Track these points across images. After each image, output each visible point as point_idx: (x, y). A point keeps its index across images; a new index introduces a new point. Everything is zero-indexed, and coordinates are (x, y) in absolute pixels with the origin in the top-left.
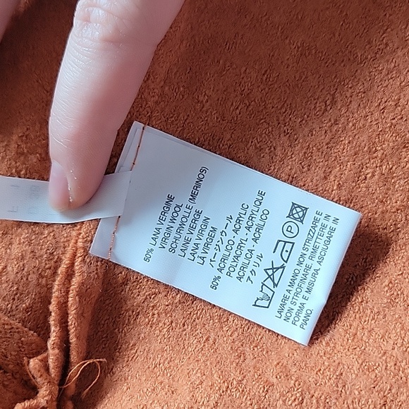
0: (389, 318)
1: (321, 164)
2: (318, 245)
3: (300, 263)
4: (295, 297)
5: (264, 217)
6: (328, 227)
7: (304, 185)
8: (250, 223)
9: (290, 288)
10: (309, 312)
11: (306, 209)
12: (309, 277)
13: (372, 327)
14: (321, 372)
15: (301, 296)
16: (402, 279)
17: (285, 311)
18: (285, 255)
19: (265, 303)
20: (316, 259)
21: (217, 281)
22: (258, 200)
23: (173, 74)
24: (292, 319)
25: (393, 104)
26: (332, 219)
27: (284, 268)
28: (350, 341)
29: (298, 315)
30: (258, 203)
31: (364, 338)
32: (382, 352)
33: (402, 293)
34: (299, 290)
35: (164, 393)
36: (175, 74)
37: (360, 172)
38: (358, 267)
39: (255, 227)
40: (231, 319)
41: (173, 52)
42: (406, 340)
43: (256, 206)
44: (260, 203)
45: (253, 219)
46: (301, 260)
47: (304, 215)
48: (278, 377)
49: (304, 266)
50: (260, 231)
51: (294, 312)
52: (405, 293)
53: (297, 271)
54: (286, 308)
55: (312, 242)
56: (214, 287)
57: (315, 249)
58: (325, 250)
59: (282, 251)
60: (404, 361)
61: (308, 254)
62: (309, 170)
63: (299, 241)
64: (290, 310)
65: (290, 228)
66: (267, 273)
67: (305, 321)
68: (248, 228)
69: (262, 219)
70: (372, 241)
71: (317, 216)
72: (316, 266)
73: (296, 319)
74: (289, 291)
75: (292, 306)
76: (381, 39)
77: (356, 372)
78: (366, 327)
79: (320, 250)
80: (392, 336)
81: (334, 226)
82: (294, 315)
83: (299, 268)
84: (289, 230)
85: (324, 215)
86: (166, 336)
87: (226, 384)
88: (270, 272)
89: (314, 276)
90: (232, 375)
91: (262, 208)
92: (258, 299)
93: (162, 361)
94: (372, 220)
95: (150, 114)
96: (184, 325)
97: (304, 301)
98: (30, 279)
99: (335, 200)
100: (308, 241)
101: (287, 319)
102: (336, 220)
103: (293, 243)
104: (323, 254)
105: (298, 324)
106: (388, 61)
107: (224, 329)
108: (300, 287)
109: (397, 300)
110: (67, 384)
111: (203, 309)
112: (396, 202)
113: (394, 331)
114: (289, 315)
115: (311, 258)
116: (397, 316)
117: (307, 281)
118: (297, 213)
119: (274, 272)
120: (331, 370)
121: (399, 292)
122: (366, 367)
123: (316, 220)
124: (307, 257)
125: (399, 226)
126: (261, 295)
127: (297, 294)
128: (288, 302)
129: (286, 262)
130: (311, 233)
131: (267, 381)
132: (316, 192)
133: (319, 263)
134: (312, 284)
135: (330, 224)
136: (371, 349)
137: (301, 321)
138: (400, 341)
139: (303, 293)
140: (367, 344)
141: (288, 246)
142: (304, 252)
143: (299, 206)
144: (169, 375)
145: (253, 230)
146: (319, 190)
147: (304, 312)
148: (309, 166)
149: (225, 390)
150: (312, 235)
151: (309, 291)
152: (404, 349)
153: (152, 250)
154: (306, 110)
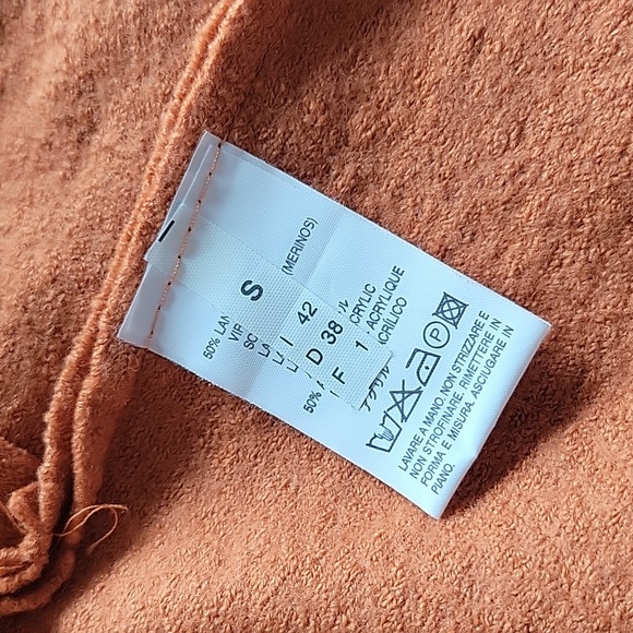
0: (563, 484)
1: (492, 233)
2: (477, 365)
3: (445, 390)
4: (431, 442)
5: (397, 309)
6: (495, 340)
7: (463, 264)
8: (375, 317)
9: (425, 427)
10: (448, 468)
11: (465, 306)
12: (456, 413)
13: (534, 494)
14: (441, 558)
15: (440, 441)
16: (595, 427)
17: (414, 460)
18: (424, 374)
19: (386, 444)
20: (471, 387)
21: (315, 400)
22: (391, 281)
23: (272, 63)
24: (421, 474)
25: (618, 150)
26: (502, 327)
27: (420, 393)
28: (495, 512)
29: (431, 471)
30: (390, 286)
31: (519, 511)
32: (540, 537)
33: (591, 449)
34: (438, 431)
35: (207, 562)
36: (276, 63)
37: (553, 254)
38: (531, 401)
39: (381, 323)
40: (326, 457)
41: (273, 29)
42: (580, 523)
43: (386, 290)
44: (395, 287)
45: (381, 311)
46: (448, 384)
47: (460, 315)
48: (374, 558)
49: (450, 394)
50: (389, 331)
51: (427, 464)
52: (595, 450)
53: (439, 402)
54: (416, 456)
55: (468, 360)
56: (309, 408)
57: (471, 371)
58: (485, 375)
59: (420, 366)
60: (571, 558)
61: (460, 377)
62: (472, 240)
63: (448, 355)
64: (422, 460)
65: (435, 332)
66: (394, 397)
67: (441, 481)
68: (372, 324)
69: (394, 313)
70: (559, 364)
71: (481, 319)
72: (469, 398)
73: (428, 476)
74: (423, 431)
75: (425, 455)
76: (609, 38)
77: (493, 566)
78: (524, 493)
79: (477, 374)
80: (561, 513)
81: (504, 339)
82: (425, 469)
83: (442, 396)
84: (434, 335)
85: (491, 320)
86: (227, 471)
87: (295, 562)
88: (399, 397)
89: (464, 412)
90: (308, 547)
91: (396, 294)
92: (375, 436)
93: (216, 509)
94: (564, 330)
95: (230, 122)
96: (256, 457)
97: (443, 450)
98: (22, 368)
99: (508, 294)
100: (462, 356)
101: (414, 474)
102: (508, 330)
103: (439, 357)
104: (481, 380)
105: (430, 483)
106: (617, 75)
107: (315, 470)
108: (440, 426)
109: (581, 459)
110: (67, 531)
111: (287, 436)
112: (605, 307)
113: (565, 507)
114: (418, 467)
115: (463, 384)
116: (575, 483)
117: (453, 420)
118: (450, 310)
119: (404, 398)
120: (457, 556)
121: (586, 448)
122: (510, 559)
123: (477, 326)
124: (457, 381)
125: (605, 344)
126: (381, 431)
127: (434, 437)
128: (420, 448)
129: (425, 384)
130: (468, 344)
131: (356, 563)
132: (479, 277)
133: (475, 394)
134: (459, 425)
135: (498, 334)
136: (524, 530)
137: (434, 480)
138: (571, 524)
139: (444, 437)
140: (520, 521)
141: (430, 361)
142: (454, 373)
143: (454, 300)
144: (222, 533)
145: (378, 327)
146: (485, 274)
147: (441, 467)
148: (474, 234)
149: (292, 570)
150: (469, 348)
151: (453, 435)
152: (576, 538)
153: (217, 341)
154: (477, 145)
